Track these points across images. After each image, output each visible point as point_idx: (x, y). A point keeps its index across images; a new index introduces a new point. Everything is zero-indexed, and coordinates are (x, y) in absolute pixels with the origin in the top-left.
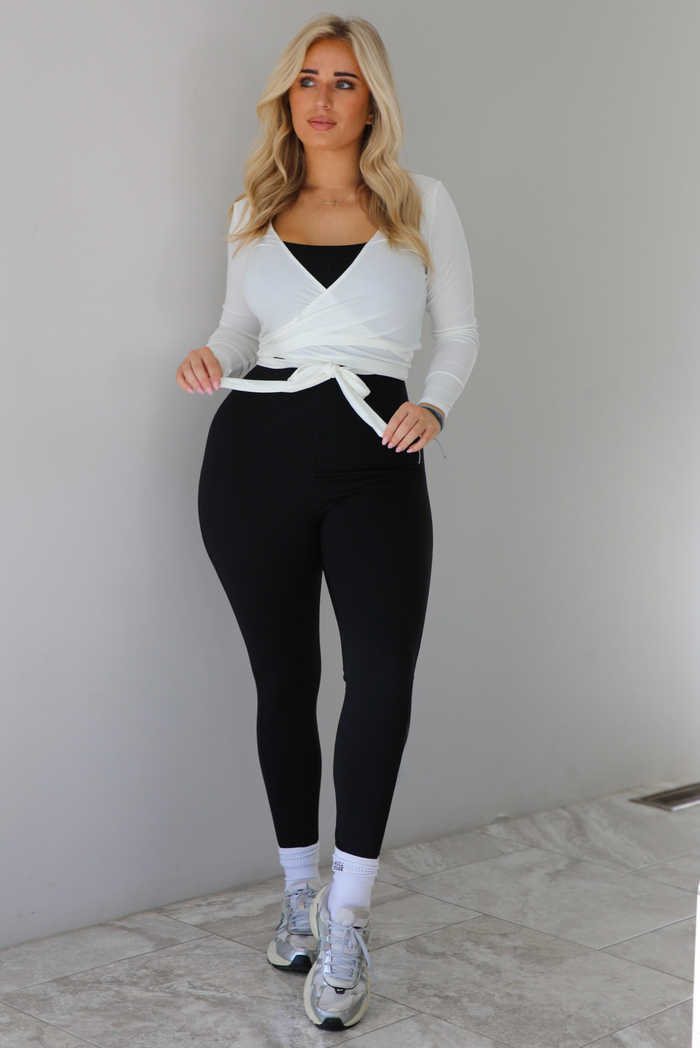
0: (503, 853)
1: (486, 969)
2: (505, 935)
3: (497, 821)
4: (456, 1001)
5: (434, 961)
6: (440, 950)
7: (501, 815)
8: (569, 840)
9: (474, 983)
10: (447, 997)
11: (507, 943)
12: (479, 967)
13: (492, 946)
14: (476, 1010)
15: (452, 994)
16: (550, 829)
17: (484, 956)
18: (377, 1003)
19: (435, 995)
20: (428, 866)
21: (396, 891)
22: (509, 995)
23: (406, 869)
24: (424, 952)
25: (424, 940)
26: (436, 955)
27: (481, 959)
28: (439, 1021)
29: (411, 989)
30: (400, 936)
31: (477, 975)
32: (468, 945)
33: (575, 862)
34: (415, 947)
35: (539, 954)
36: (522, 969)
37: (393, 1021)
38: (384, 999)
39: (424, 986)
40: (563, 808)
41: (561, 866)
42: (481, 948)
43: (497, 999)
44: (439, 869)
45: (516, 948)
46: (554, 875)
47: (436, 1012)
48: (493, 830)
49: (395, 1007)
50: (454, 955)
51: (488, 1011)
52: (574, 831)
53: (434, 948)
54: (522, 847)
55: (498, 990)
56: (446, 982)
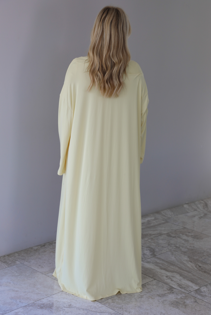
0: (188, 212)
1: (185, 240)
2: (189, 232)
3: (186, 204)
4: (179, 248)
5: (173, 238)
6: (174, 236)
7: (187, 202)
8: (204, 209)
9: (183, 243)
10: (177, 247)
11: (190, 234)
12: (184, 240)
13: (186, 235)
14: (183, 249)
15: (178, 246)
16: (199, 206)
17: (185, 237)
18: (161, 248)
19: (174, 246)
20: (170, 215)
21: (163, 222)
22: (191, 246)
23: (165, 216)
24: (171, 236)
25: (171, 234)
26: (174, 237)
27: (184, 238)
28: (175, 252)
29: (169, 245)
30: (165, 233)
31: (183, 242)
32: (181, 235)
33: (205, 215)
34: (169, 235)
35: (197, 237)
36: (193, 240)
37: (165, 252)
38: (163, 247)
39: (172, 244)
40: (202, 200)
41: (202, 215)
42: (184, 235)
43: (188, 247)
44: (173, 216)
45: (192, 236)
46: (200, 218)
47: (175, 250)
48: (185, 206)
49: (165, 249)
50: (178, 237)
51: (186, 250)
52: (205, 206)
53: (173, 235)
54: (192, 211)
55: (188, 245)
56: (176, 243)
